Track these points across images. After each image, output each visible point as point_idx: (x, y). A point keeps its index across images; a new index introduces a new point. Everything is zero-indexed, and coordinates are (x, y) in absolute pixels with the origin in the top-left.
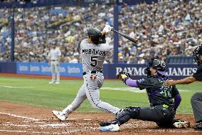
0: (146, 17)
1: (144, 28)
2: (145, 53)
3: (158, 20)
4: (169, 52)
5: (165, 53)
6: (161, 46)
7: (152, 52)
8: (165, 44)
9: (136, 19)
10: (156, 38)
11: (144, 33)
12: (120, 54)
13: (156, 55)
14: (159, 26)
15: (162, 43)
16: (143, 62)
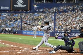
0: (64, 17)
1: (64, 20)
2: (64, 28)
3: (68, 18)
4: (72, 28)
5: (71, 28)
6: (69, 26)
7: (66, 28)
8: (70, 26)
9: (61, 18)
10: (68, 24)
11: (64, 22)
12: (56, 29)
13: (67, 29)
14: (69, 20)
15: (70, 25)
16: (63, 31)
